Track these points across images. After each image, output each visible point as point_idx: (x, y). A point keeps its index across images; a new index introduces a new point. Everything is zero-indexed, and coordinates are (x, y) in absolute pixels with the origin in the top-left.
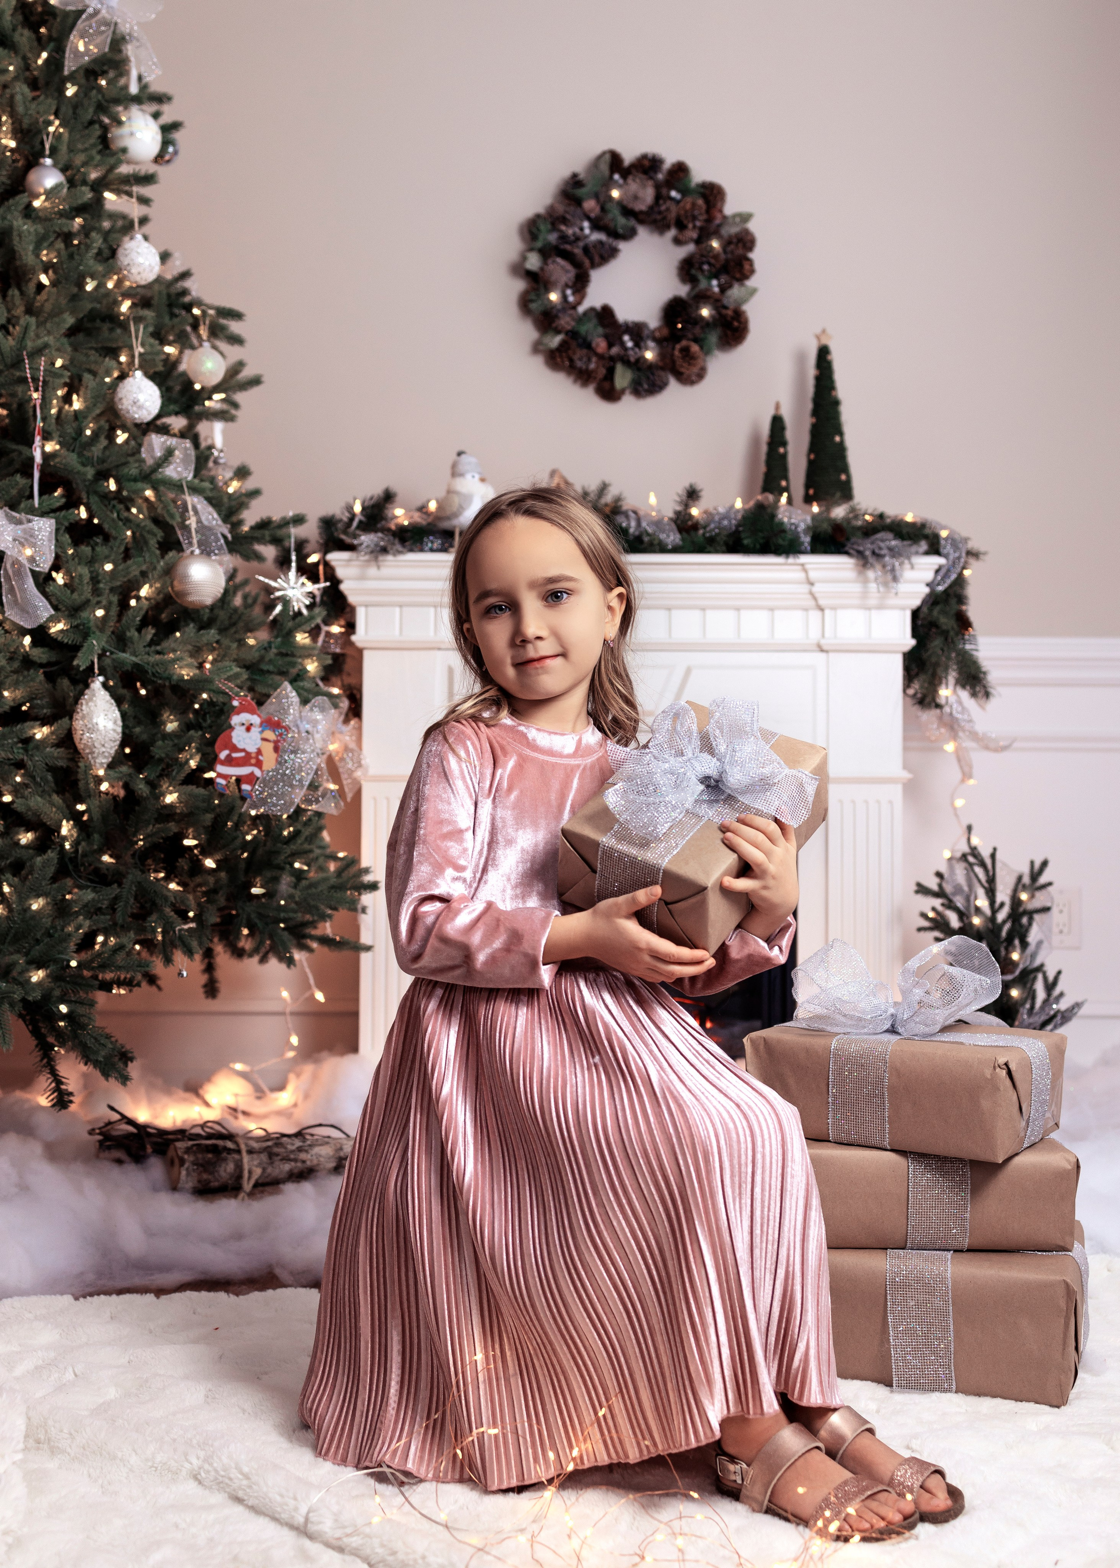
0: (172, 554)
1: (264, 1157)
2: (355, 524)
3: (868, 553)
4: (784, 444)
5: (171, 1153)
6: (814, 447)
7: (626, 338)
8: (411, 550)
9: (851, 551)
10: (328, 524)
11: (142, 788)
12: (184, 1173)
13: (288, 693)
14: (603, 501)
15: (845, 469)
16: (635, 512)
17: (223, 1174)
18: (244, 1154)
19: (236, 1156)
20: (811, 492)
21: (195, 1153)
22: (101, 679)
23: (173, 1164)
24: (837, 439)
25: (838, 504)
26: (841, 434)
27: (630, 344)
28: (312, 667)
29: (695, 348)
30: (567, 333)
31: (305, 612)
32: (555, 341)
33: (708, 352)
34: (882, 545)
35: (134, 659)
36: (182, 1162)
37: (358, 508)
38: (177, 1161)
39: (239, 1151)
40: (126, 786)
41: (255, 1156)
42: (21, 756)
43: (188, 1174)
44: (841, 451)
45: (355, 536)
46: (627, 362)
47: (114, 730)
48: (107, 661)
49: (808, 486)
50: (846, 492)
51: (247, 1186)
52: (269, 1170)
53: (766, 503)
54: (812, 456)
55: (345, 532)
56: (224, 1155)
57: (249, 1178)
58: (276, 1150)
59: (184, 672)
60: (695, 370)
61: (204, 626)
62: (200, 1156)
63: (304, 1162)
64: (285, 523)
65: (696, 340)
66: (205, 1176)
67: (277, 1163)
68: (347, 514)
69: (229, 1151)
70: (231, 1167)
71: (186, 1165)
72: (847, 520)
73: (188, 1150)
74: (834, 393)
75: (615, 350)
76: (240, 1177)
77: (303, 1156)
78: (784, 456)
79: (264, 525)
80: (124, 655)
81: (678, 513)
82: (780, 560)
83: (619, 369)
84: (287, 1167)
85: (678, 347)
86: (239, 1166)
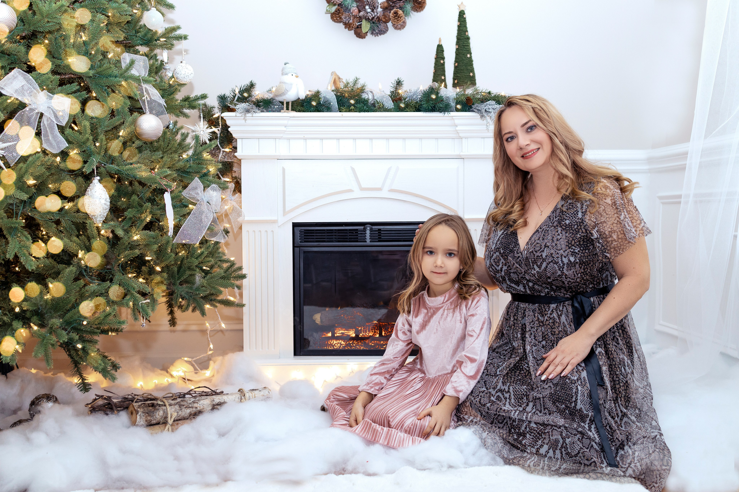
0: (136, 114)
1: (177, 407)
2: (236, 98)
3: (483, 111)
4: (443, 59)
5: (131, 408)
6: (458, 60)
7: (367, 7)
8: (262, 111)
9: (475, 110)
10: (222, 99)
11: (120, 232)
12: (138, 417)
13: (197, 182)
14: (356, 87)
15: (472, 71)
16: (371, 92)
17: (158, 416)
18: (168, 406)
19: (164, 408)
20: (456, 81)
21: (143, 408)
22: (98, 178)
23: (133, 413)
24: (469, 56)
25: (468, 88)
26: (471, 54)
27: (369, 10)
28: (212, 169)
29: (400, 12)
30: (338, 5)
31: (208, 142)
32: (334, 9)
33: (407, 14)
34: (490, 107)
35: (117, 168)
36: (137, 412)
37: (237, 92)
38: (134, 412)
39: (165, 405)
40: (113, 232)
41: (172, 406)
42: (58, 218)
43: (140, 418)
44: (470, 61)
45: (235, 105)
46: (368, 19)
47: (105, 204)
48: (102, 169)
49: (454, 79)
50: (472, 81)
51: (170, 421)
52: (180, 413)
53: (434, 87)
54: (456, 64)
55: (231, 103)
56: (158, 407)
57: (171, 417)
58: (182, 403)
59: (143, 174)
60: (401, 23)
61: (155, 150)
62: (146, 409)
63: (196, 408)
64: (197, 99)
65: (401, 8)
66: (149, 418)
67: (183, 409)
68: (233, 94)
69: (160, 405)
70: (161, 413)
71: (139, 414)
72: (473, 95)
73: (139, 407)
74: (467, 33)
75: (362, 14)
76: (166, 418)
77: (196, 405)
78: (443, 64)
79: (186, 99)
80: (113, 166)
81: (392, 92)
82: (441, 114)
83: (364, 22)
84: (188, 411)
85: (392, 11)
86: (165, 413)
